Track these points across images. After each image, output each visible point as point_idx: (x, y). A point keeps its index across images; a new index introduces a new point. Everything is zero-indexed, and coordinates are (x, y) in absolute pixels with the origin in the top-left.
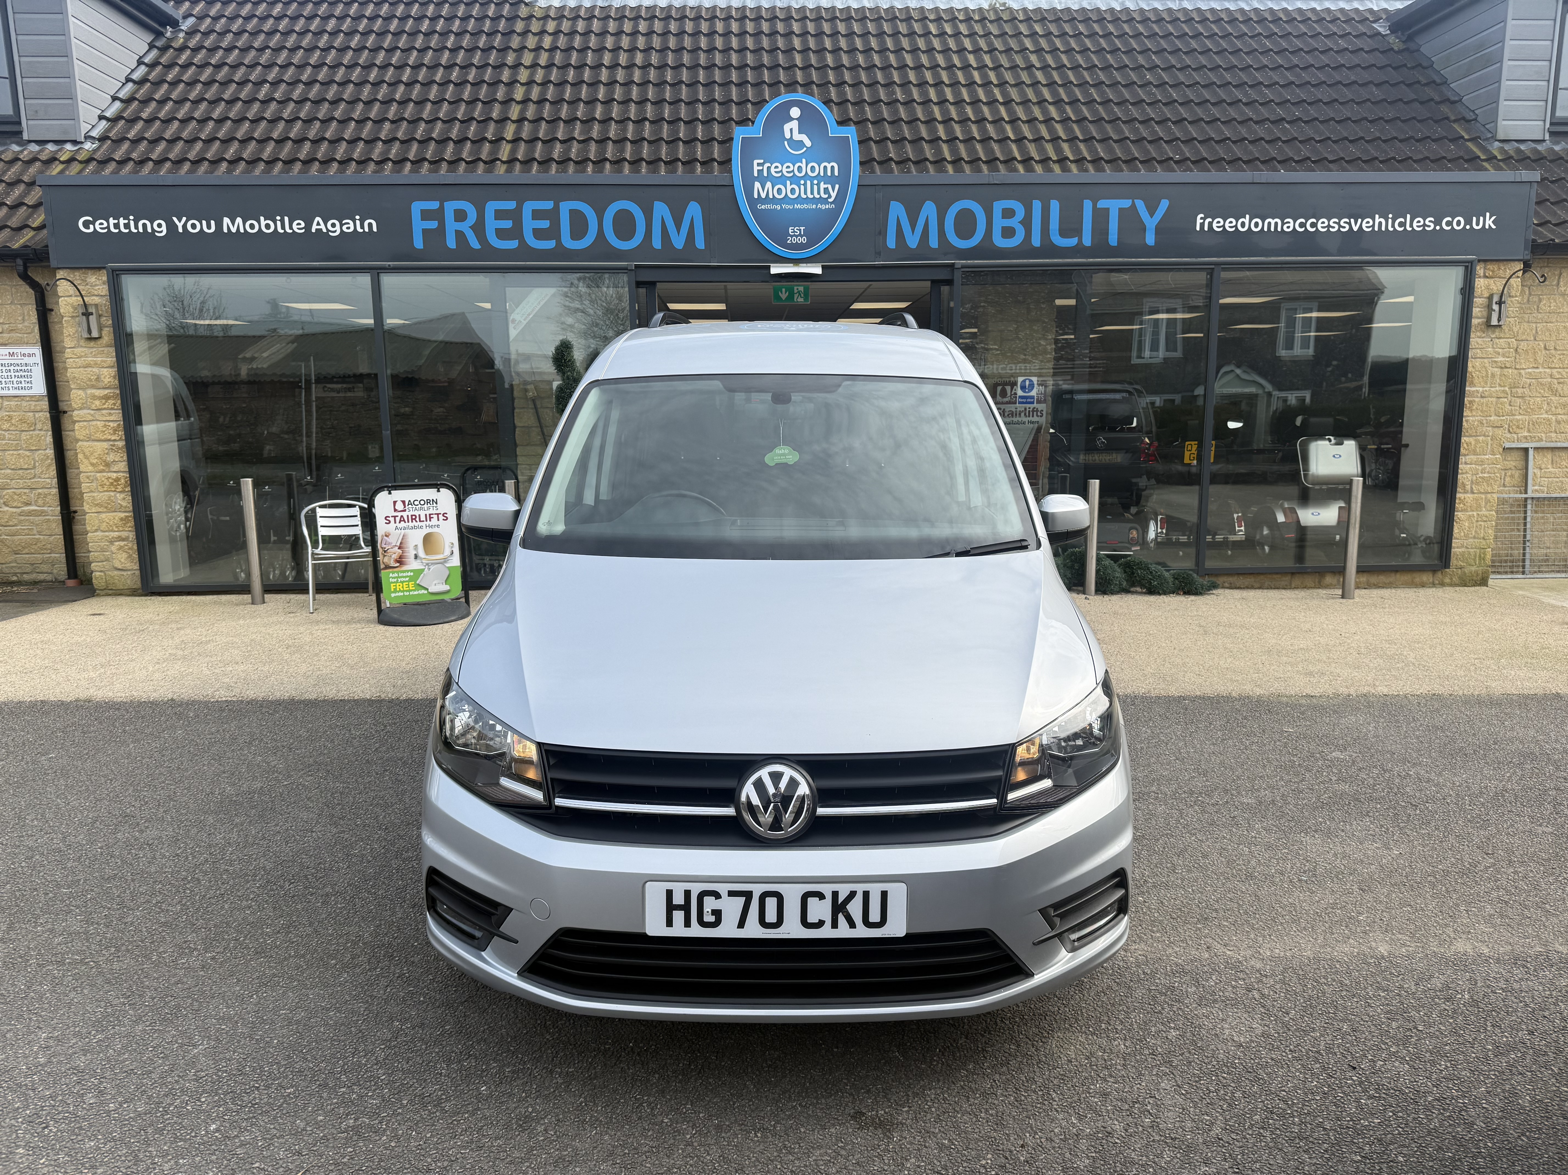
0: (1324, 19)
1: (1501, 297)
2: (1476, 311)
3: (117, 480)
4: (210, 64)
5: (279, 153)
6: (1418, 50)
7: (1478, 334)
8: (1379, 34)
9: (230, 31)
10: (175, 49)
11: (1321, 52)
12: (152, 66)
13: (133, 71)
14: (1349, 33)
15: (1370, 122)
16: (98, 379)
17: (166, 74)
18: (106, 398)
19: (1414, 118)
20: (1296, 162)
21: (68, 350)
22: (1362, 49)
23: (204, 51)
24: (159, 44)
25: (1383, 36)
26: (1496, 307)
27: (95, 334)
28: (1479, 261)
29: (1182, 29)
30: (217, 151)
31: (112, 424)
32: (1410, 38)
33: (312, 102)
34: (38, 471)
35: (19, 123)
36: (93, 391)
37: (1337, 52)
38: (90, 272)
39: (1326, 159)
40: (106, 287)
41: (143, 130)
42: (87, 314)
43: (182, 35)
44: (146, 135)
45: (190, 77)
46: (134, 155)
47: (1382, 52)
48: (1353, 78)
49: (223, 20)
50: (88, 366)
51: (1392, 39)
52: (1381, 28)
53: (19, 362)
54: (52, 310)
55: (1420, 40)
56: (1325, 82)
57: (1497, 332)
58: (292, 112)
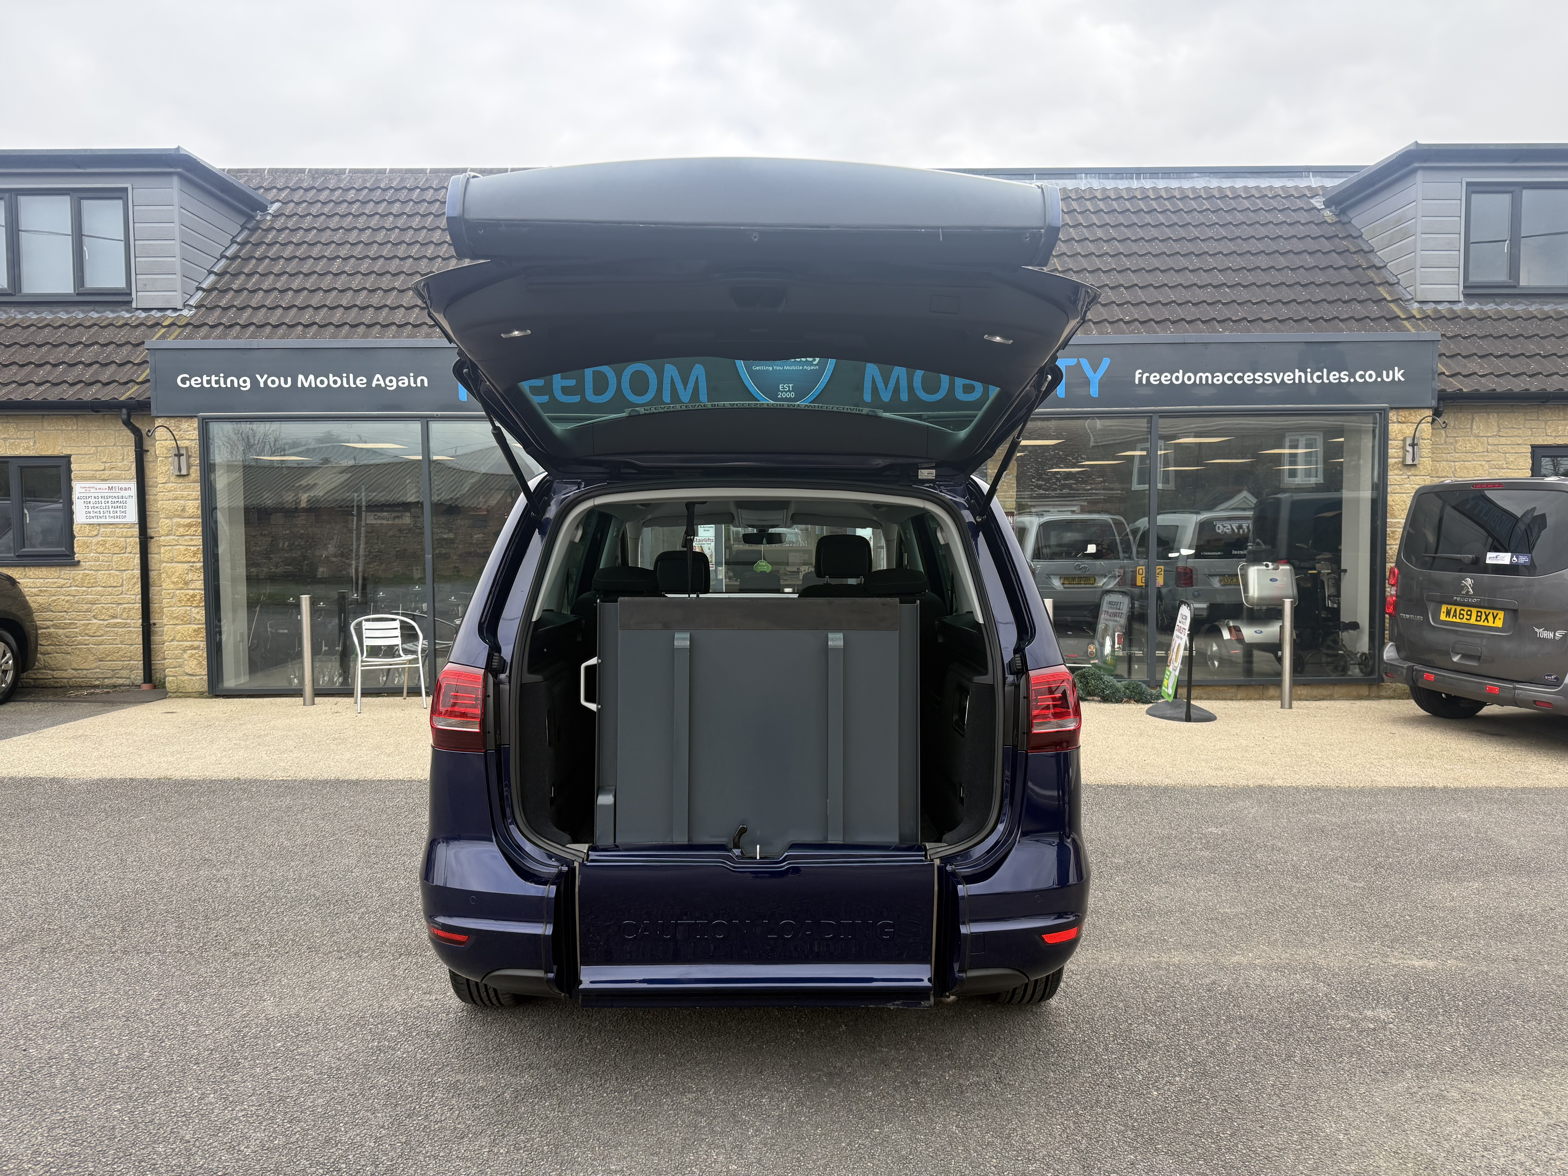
0: (1266, 195)
1: (1414, 440)
2: (1391, 452)
3: (194, 596)
4: (291, 242)
5: (347, 318)
6: (1350, 222)
7: (1396, 472)
8: (1316, 208)
9: (310, 214)
10: (263, 230)
11: (1262, 225)
12: (243, 244)
13: (227, 248)
14: (1288, 208)
15: (1302, 286)
16: (183, 510)
17: (254, 251)
18: (190, 526)
19: (1342, 282)
20: (1234, 321)
21: (160, 485)
22: (1299, 222)
23: (287, 231)
24: (250, 226)
25: (1319, 210)
26: (1410, 449)
27: (184, 472)
28: (1392, 408)
29: (1139, 205)
30: (295, 316)
31: (192, 548)
32: (1343, 212)
33: (378, 274)
34: (124, 588)
35: (130, 294)
36: (179, 520)
37: (1276, 225)
38: (184, 420)
39: (1260, 319)
40: (196, 432)
41: (233, 299)
42: (179, 455)
43: (269, 218)
44: (235, 303)
45: (275, 253)
46: (224, 320)
47: (1317, 225)
48: (1289, 248)
49: (304, 205)
50: (176, 499)
51: (1327, 213)
52: (1318, 202)
53: (116, 495)
54: (148, 451)
55: (1351, 214)
56: (1263, 252)
57: (1413, 471)
58: (360, 282)
